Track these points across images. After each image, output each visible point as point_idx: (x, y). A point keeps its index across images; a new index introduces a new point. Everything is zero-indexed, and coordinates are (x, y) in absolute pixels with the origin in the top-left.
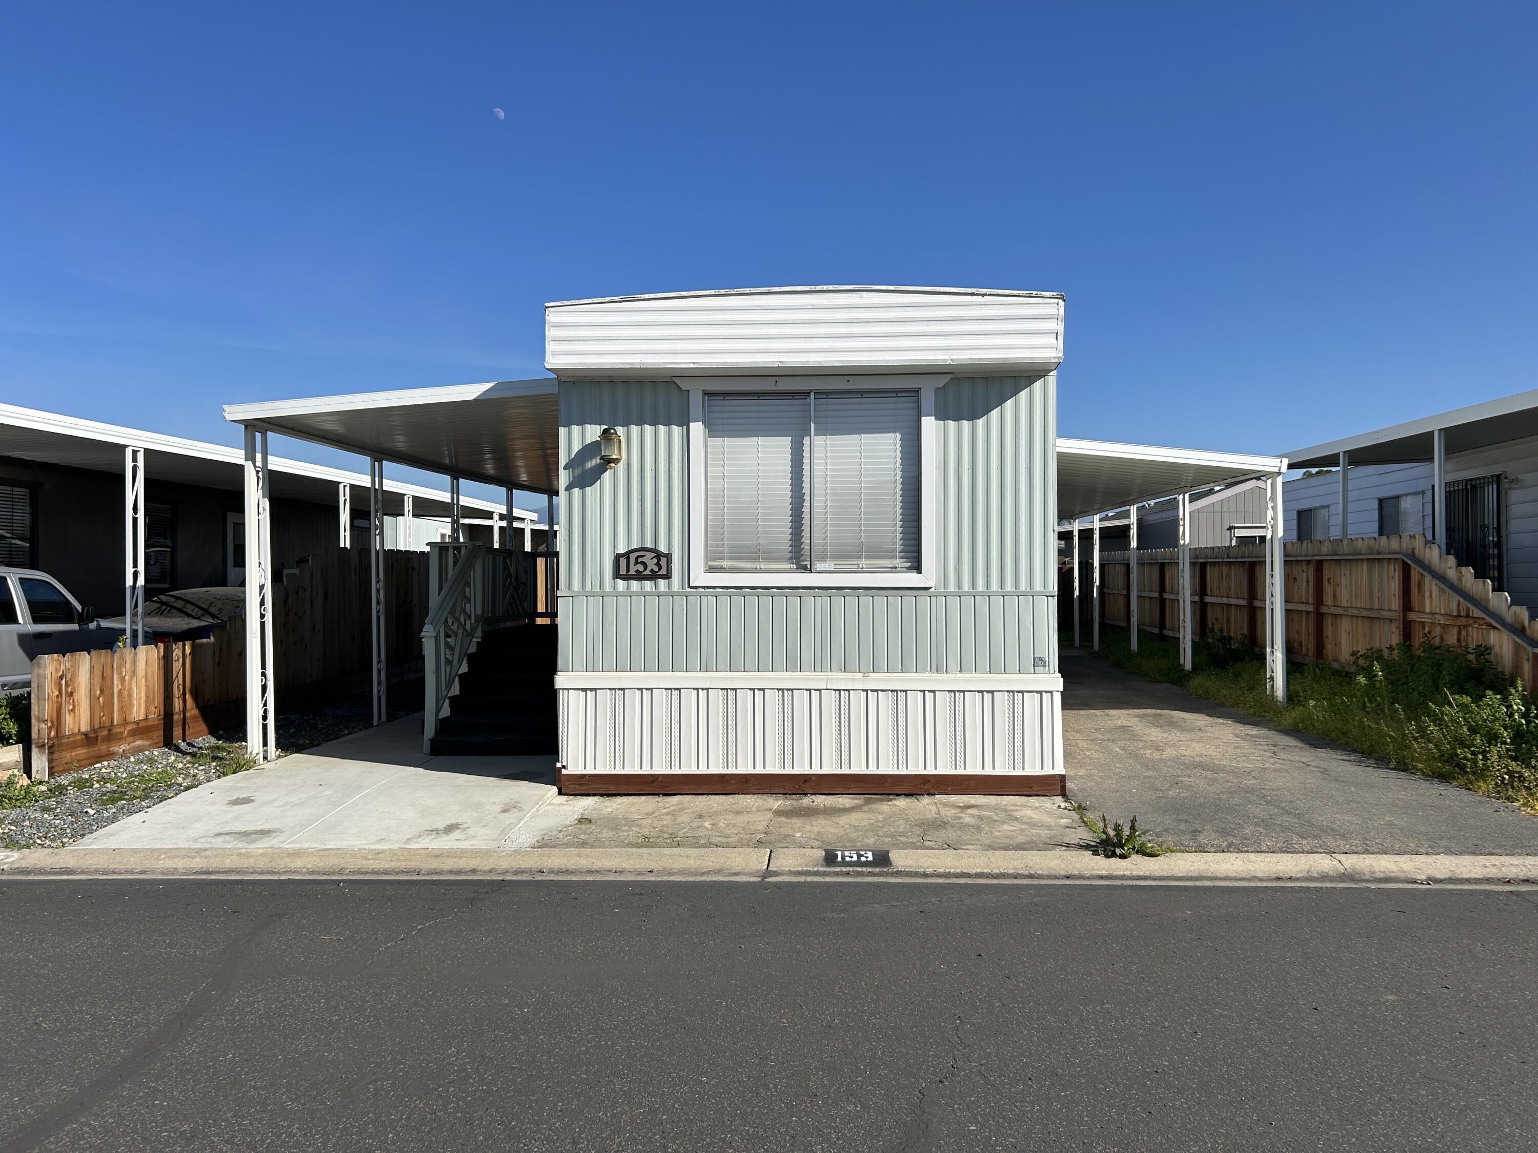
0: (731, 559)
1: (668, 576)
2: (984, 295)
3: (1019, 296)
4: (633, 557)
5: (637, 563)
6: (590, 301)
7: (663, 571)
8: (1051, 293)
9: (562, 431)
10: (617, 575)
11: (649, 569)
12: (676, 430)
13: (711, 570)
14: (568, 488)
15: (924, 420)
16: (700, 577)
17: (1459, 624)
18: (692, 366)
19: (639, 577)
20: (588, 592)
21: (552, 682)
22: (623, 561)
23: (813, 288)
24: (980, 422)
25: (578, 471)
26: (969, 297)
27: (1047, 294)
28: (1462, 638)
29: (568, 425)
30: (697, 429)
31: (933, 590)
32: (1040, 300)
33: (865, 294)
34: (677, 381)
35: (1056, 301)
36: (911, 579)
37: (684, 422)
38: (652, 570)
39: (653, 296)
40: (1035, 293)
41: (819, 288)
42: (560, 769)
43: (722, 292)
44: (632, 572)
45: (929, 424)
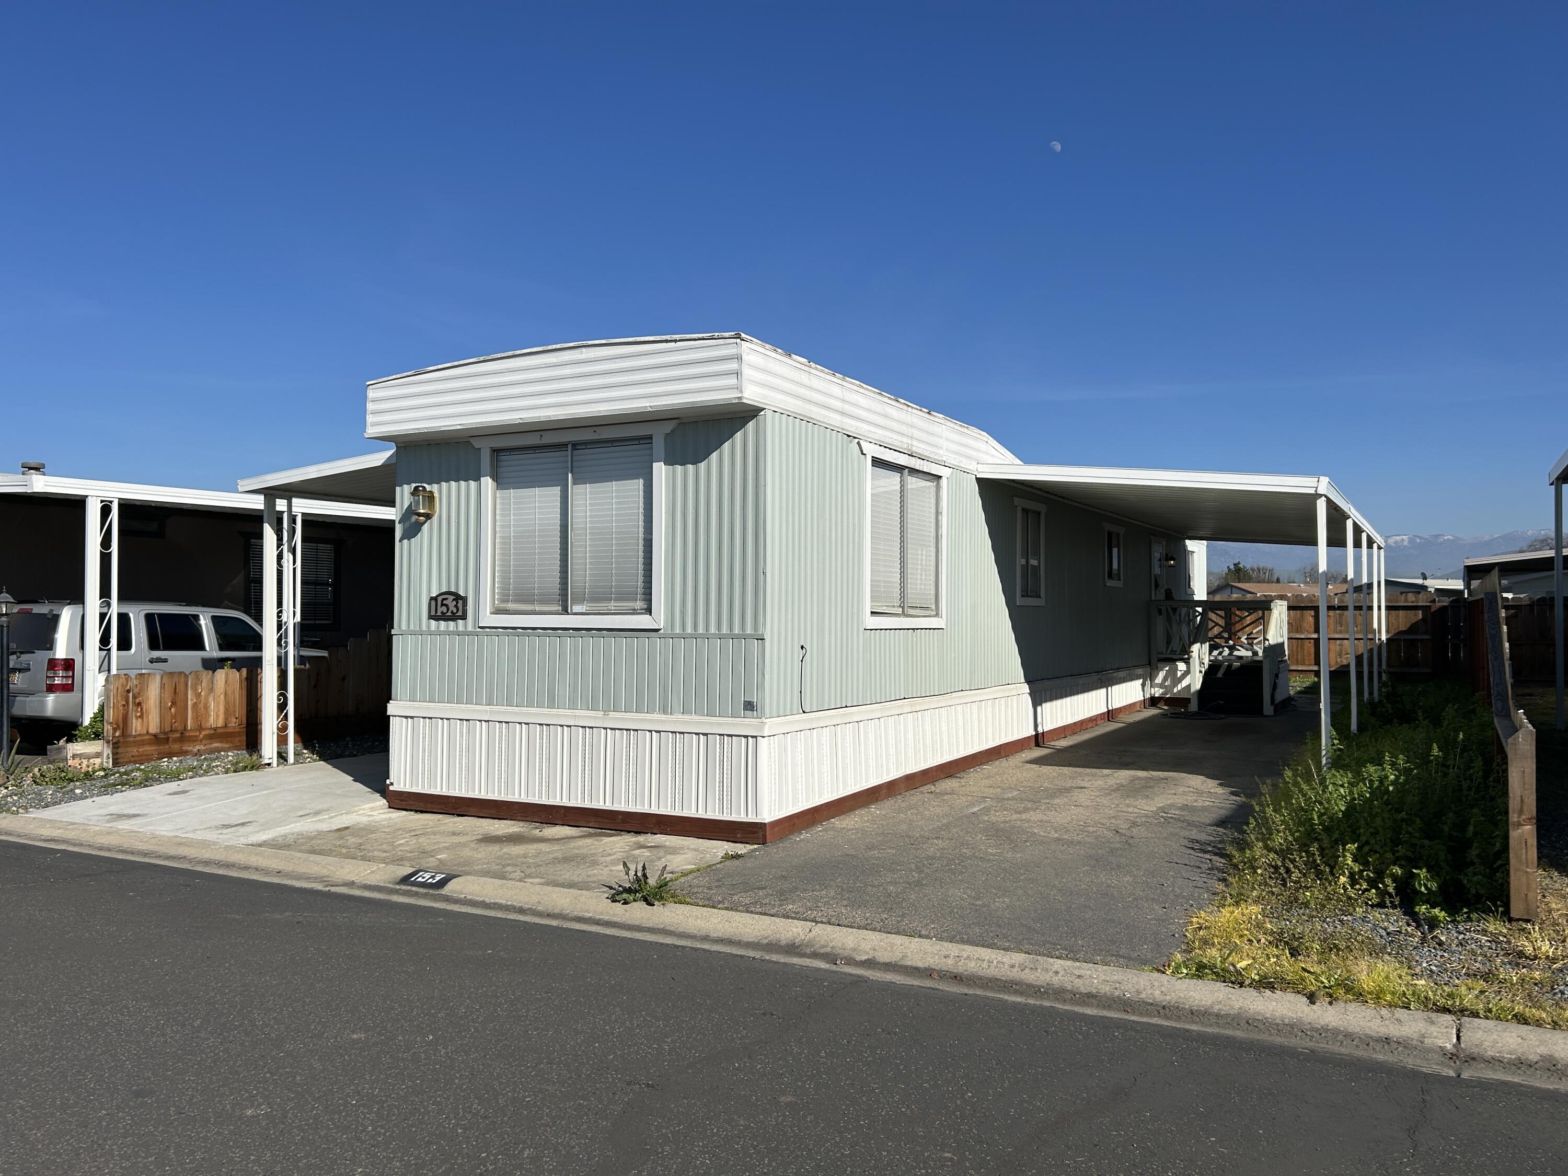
0: (516, 601)
1: (464, 617)
2: (675, 341)
3: (704, 339)
4: (440, 599)
5: (442, 605)
6: (394, 377)
7: (460, 613)
8: (730, 333)
9: (398, 489)
10: (431, 617)
11: (450, 611)
12: (472, 483)
13: (498, 611)
14: (400, 541)
15: (656, 466)
16: (489, 619)
18: (459, 427)
19: (447, 619)
20: (412, 631)
21: (385, 709)
22: (433, 603)
23: (545, 348)
24: (702, 465)
25: (407, 524)
26: (664, 344)
27: (727, 334)
29: (401, 485)
30: (487, 482)
31: (662, 631)
32: (721, 341)
33: (584, 350)
34: (471, 440)
35: (734, 340)
36: (643, 621)
37: (477, 479)
38: (452, 612)
39: (435, 368)
40: (716, 334)
41: (550, 347)
42: (389, 785)
43: (482, 359)
44: (439, 613)
45: (660, 470)
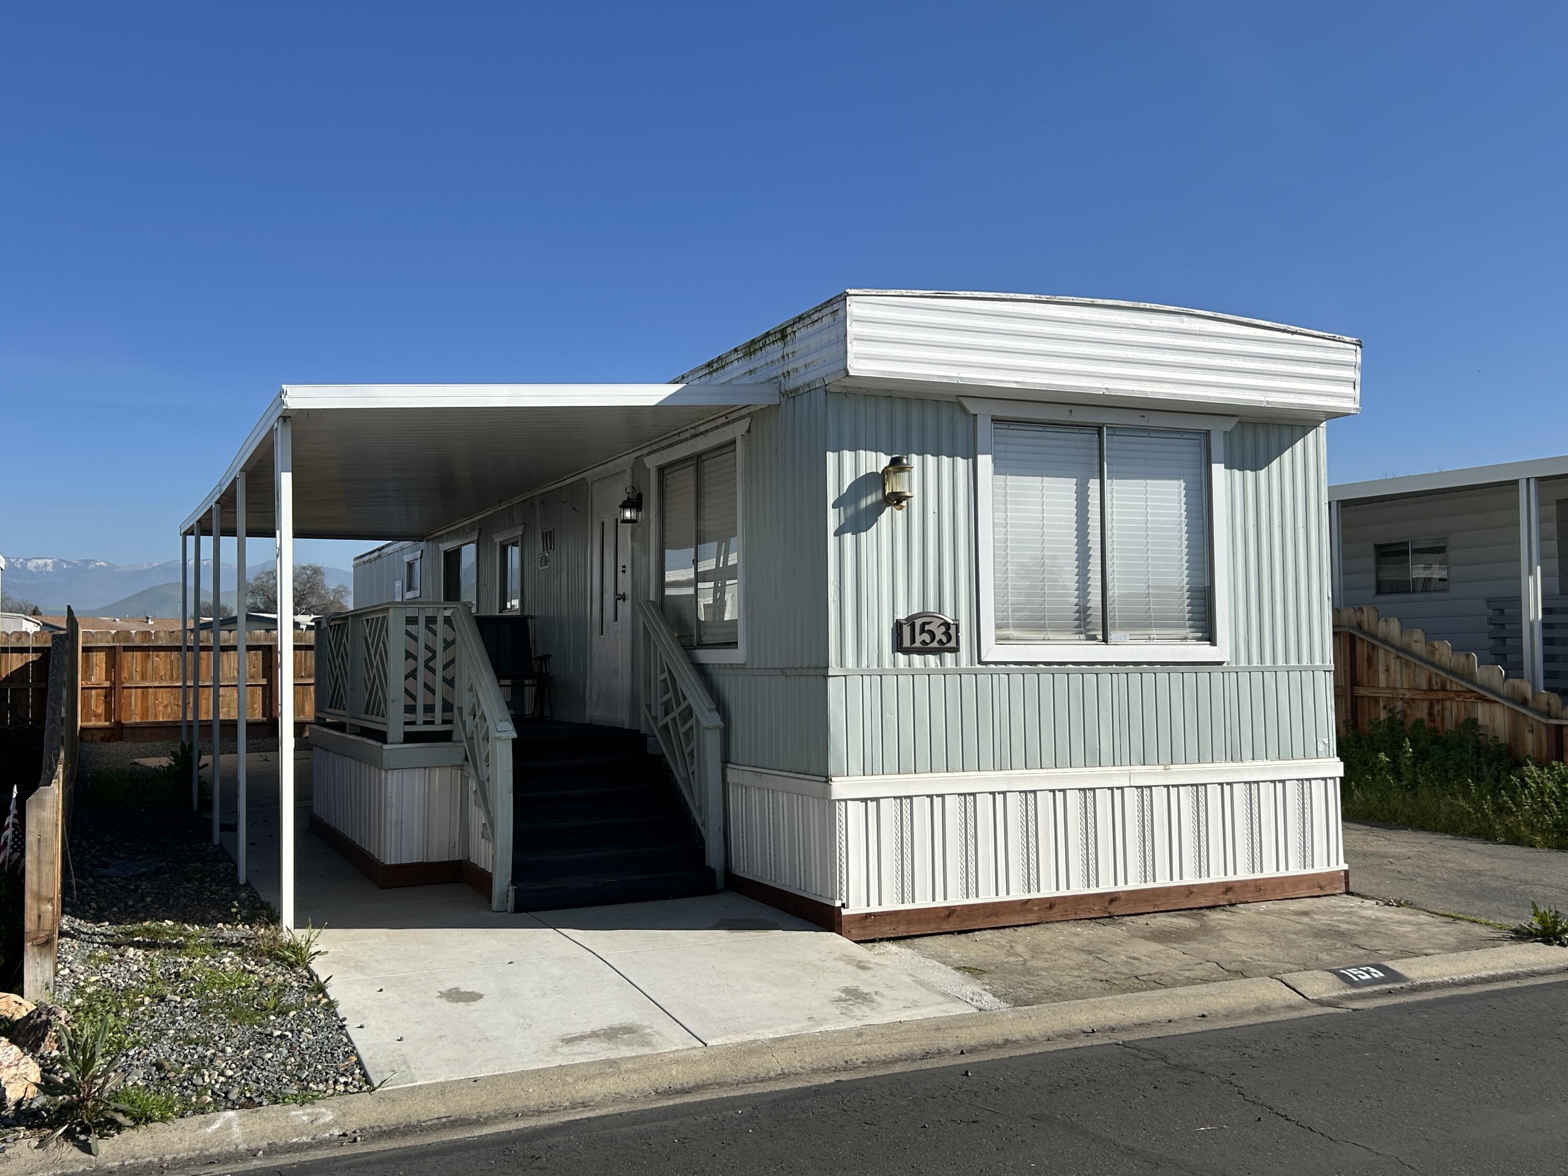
0: (1016, 627)
1: (955, 650)
2: (1293, 333)
3: (1324, 338)
4: (918, 623)
5: (923, 631)
6: (898, 292)
7: (952, 644)
8: (1352, 339)
9: (831, 457)
10: (898, 646)
11: (937, 639)
12: (962, 464)
13: (1000, 640)
14: (839, 533)
15: (1214, 466)
16: (992, 651)
17: (1432, 697)
19: (924, 650)
20: (864, 670)
21: (827, 791)
22: (906, 630)
23: (1135, 304)
24: (1263, 473)
25: (851, 510)
26: (1280, 333)
27: (1347, 339)
28: (1436, 712)
29: (838, 449)
30: (985, 462)
31: (1225, 665)
32: (1341, 345)
33: (1185, 318)
34: (963, 400)
35: (1354, 347)
36: (1203, 652)
37: (971, 455)
38: (940, 641)
39: (968, 294)
40: (1338, 336)
41: (1142, 305)
42: (839, 908)
43: (1044, 298)
44: (918, 644)
45: (1219, 471)
